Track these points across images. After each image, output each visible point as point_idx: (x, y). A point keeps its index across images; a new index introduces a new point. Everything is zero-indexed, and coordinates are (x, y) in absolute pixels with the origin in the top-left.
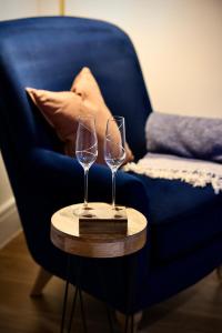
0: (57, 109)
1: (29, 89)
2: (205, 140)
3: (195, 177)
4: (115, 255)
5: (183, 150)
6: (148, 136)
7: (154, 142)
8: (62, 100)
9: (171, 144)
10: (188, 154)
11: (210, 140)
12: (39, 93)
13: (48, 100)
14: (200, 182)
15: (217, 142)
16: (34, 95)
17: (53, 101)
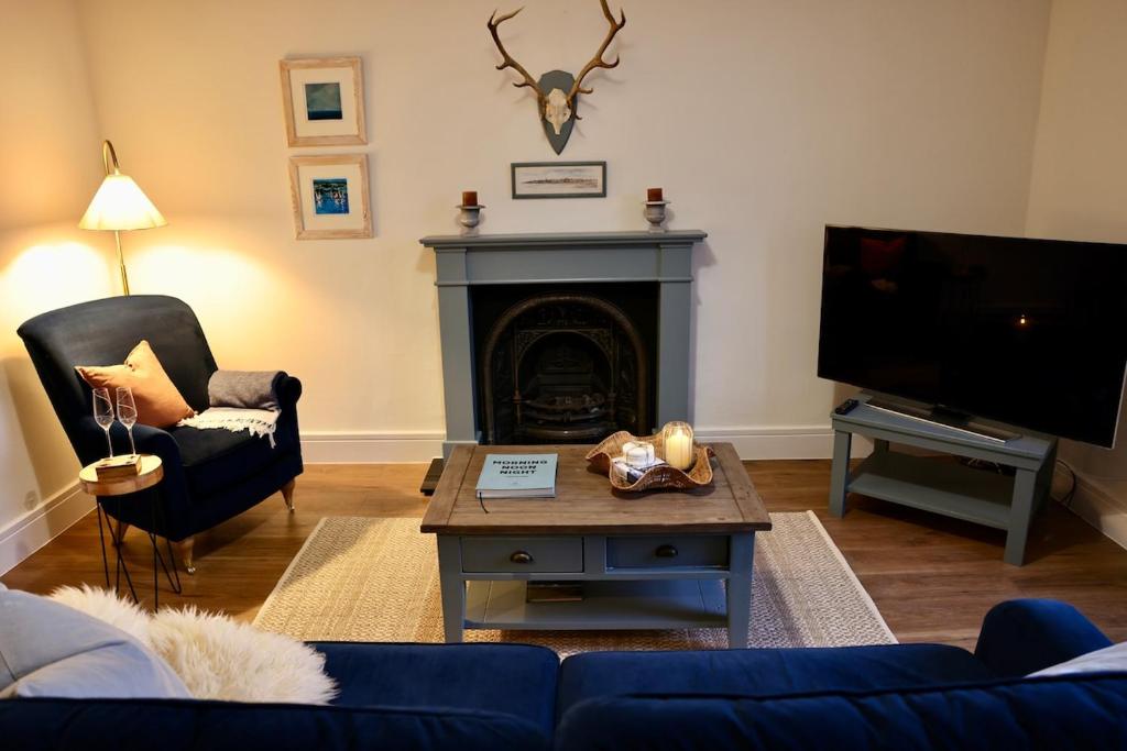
0: (104, 381)
1: (77, 368)
2: (252, 392)
3: (236, 424)
4: (128, 491)
5: (238, 403)
6: (209, 393)
7: (215, 398)
8: (114, 374)
9: (227, 398)
10: (242, 405)
11: (256, 391)
12: (87, 369)
13: (96, 375)
14: (239, 427)
15: (261, 392)
16: (83, 371)
17: (101, 375)
